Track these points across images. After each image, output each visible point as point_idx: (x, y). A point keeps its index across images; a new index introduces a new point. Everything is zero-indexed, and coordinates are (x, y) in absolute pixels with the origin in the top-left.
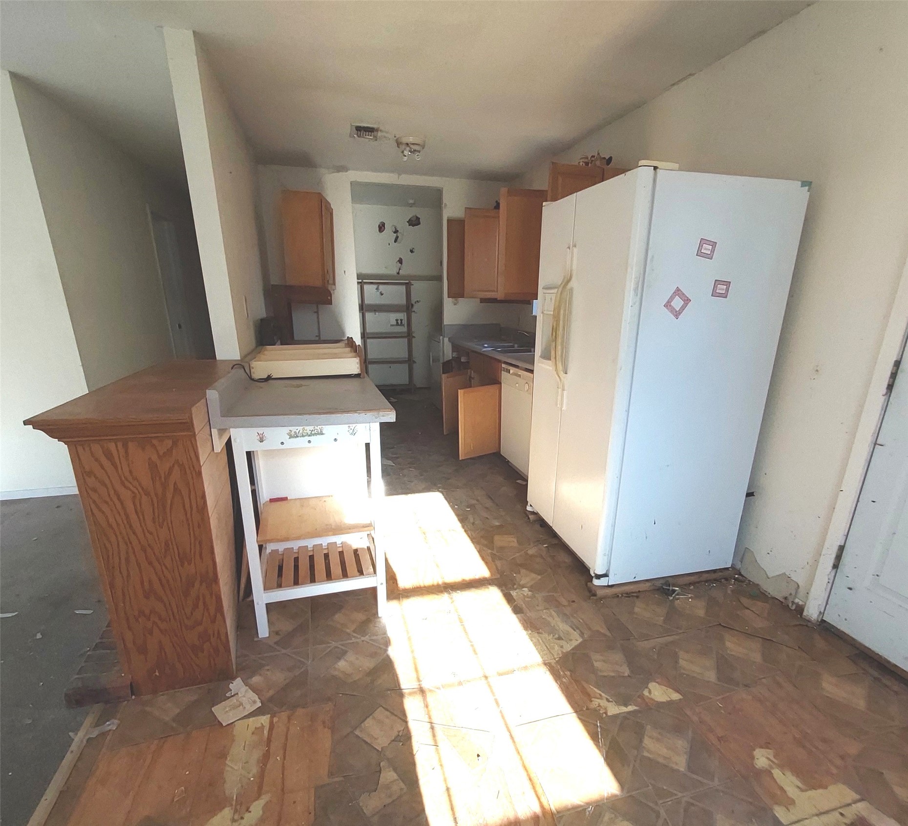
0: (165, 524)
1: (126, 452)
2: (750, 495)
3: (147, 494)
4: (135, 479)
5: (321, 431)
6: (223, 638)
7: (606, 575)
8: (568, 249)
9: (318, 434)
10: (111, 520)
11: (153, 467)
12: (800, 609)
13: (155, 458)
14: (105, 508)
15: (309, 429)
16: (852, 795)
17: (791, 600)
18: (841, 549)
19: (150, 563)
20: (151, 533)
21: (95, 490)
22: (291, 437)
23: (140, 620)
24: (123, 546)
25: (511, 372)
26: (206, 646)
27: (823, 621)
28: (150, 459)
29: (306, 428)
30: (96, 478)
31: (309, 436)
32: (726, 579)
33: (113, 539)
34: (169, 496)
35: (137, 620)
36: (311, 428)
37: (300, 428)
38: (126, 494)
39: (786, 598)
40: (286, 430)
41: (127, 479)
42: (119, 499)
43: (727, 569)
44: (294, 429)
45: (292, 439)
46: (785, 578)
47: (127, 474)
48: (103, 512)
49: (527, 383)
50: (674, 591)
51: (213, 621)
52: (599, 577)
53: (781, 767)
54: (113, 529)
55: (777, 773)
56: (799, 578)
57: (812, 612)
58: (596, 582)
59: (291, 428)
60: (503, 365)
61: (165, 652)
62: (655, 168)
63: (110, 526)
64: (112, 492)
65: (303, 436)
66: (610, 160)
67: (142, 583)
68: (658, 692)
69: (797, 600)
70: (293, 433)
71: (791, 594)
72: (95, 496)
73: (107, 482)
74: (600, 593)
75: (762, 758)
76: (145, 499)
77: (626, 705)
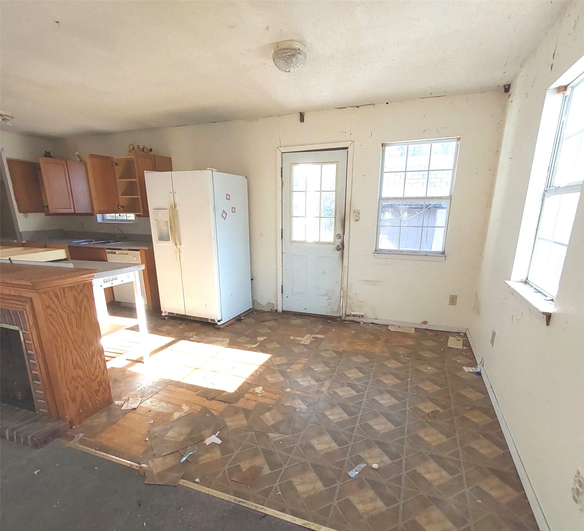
0: (82, 327)
1: (64, 293)
2: (252, 280)
3: (74, 313)
4: (69, 306)
5: (116, 278)
6: (107, 381)
7: (221, 320)
8: (171, 194)
9: (115, 279)
10: (59, 331)
11: (75, 298)
12: (276, 311)
13: (76, 294)
14: (55, 324)
15: (111, 277)
16: (309, 335)
17: (273, 309)
18: (282, 286)
19: (76, 350)
20: (76, 334)
21: (50, 315)
22: (105, 282)
23: (72, 382)
24: (64, 344)
25: (117, 253)
26: (101, 388)
27: (283, 311)
28: (74, 295)
29: (110, 277)
30: (51, 309)
31: (112, 281)
32: (253, 312)
33: (59, 339)
34: (83, 312)
35: (71, 383)
36: (112, 277)
37: (108, 277)
38: (64, 315)
39: (271, 310)
40: (102, 279)
41: (65, 307)
42: (61, 317)
43: (251, 309)
44: (105, 278)
45: (105, 283)
46: (269, 303)
47: (65, 305)
48: (55, 327)
49: (134, 257)
50: (242, 319)
51: (103, 374)
52: (219, 321)
53: (296, 337)
54: (59, 335)
55: (296, 338)
56: (273, 302)
57: (280, 310)
58: (219, 324)
59: (104, 278)
60: (107, 251)
61: (84, 398)
62: (212, 171)
63: (58, 333)
64: (58, 315)
65: (109, 281)
66: (151, 150)
67: (73, 362)
68: (260, 339)
69: (274, 309)
70: (105, 281)
71: (272, 308)
72: (50, 318)
73: (56, 310)
74: (222, 327)
75: (292, 338)
76: (72, 315)
77: (256, 344)
